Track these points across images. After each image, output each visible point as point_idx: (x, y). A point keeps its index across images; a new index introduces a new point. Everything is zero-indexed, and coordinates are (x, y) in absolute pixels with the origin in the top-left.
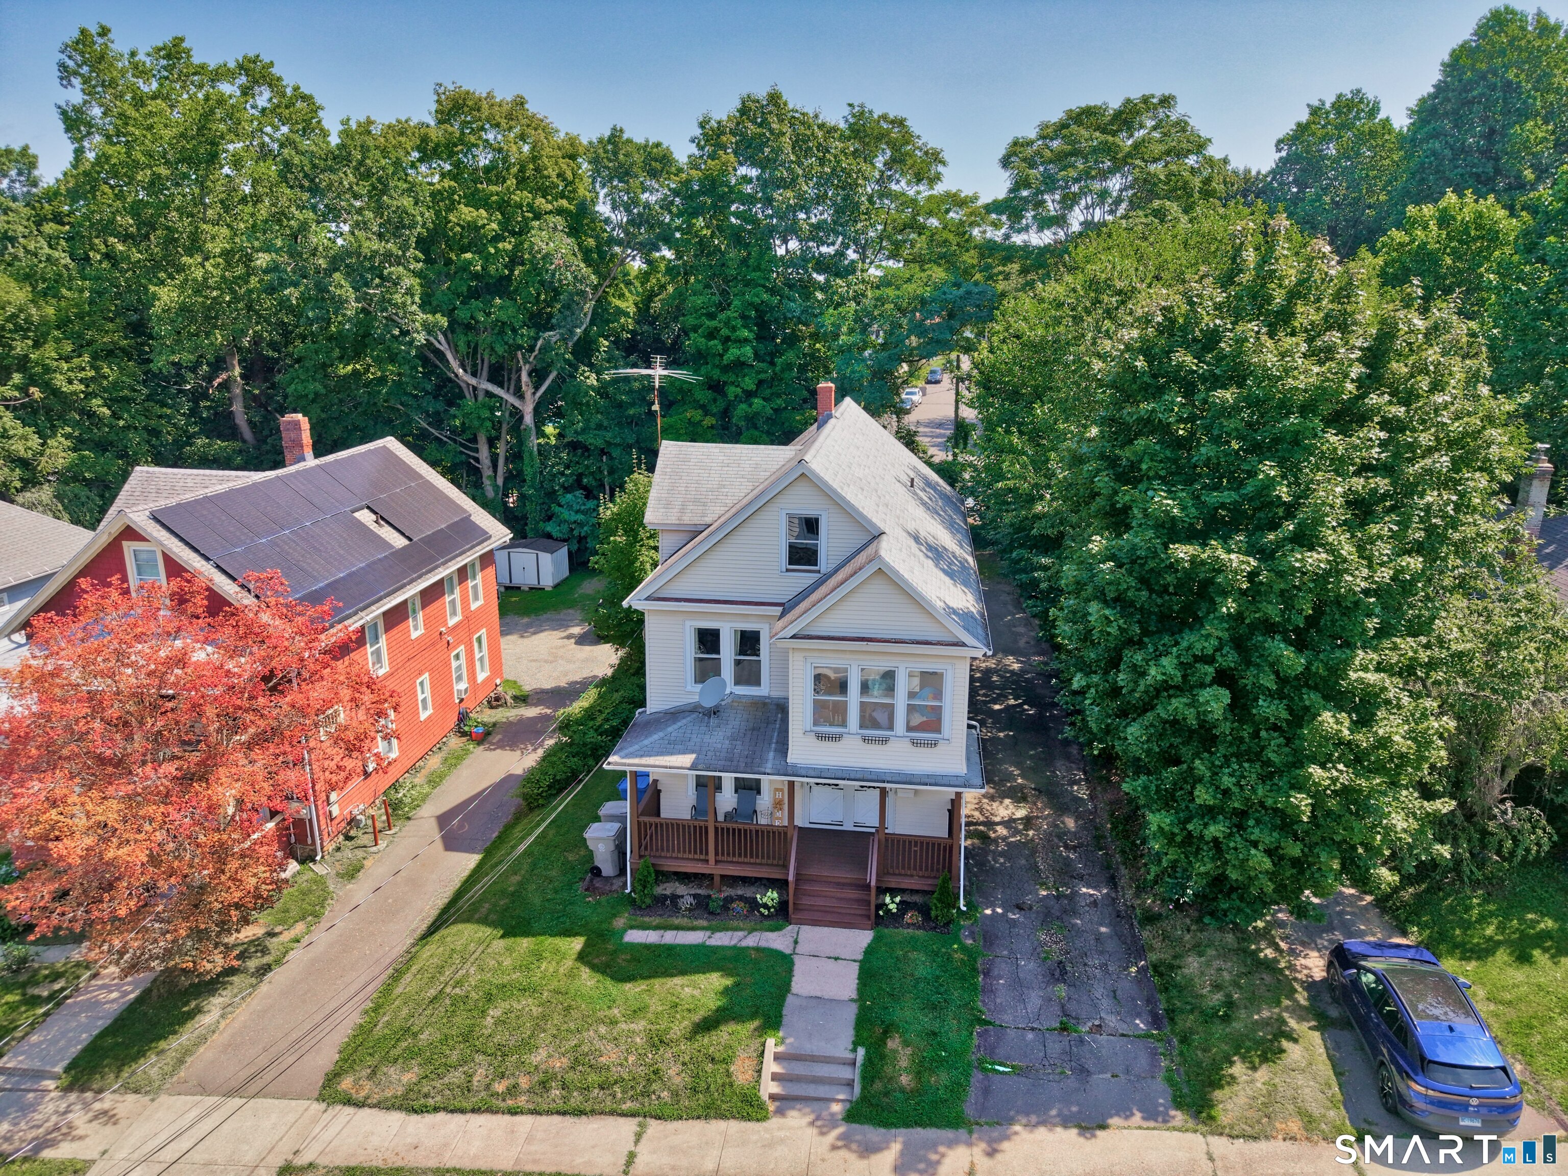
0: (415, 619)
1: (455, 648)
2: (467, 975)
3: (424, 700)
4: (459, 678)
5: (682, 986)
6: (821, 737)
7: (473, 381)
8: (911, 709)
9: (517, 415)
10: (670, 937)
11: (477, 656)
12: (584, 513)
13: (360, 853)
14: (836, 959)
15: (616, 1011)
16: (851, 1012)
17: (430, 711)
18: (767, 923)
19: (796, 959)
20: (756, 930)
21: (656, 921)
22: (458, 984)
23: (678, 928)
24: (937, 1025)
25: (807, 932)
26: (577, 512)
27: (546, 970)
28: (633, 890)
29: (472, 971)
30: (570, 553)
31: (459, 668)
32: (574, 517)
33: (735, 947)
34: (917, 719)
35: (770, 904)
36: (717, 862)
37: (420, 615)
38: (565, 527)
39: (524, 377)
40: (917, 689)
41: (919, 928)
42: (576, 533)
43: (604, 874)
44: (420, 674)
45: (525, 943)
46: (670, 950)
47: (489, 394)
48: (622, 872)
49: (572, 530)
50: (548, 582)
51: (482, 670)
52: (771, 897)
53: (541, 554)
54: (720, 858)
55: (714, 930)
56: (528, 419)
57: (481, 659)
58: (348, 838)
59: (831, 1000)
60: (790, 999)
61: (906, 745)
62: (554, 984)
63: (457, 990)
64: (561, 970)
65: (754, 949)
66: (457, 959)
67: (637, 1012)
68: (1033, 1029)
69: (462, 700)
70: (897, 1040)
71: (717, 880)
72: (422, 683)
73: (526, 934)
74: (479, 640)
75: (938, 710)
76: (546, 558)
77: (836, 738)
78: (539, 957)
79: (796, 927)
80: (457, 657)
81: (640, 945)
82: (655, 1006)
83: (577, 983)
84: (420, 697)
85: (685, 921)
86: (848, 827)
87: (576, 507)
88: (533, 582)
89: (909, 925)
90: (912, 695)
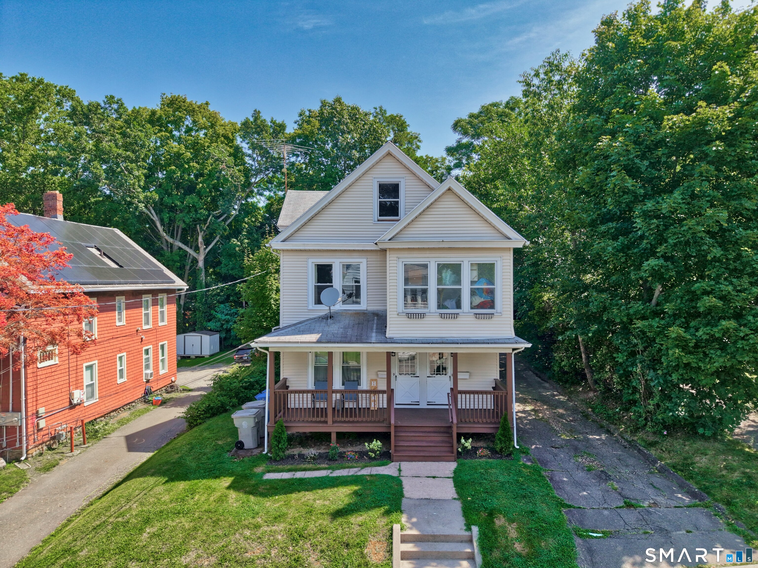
0: (120, 314)
1: (146, 344)
2: (130, 508)
3: (121, 371)
4: (147, 367)
5: (314, 500)
6: (410, 316)
7: (170, 240)
8: (473, 293)
9: (195, 261)
10: (299, 475)
11: (161, 358)
12: (231, 315)
13: (57, 457)
14: (434, 477)
15: (259, 520)
16: (458, 505)
17: (125, 379)
18: (374, 462)
19: (402, 479)
20: (367, 466)
21: (289, 467)
22: (122, 515)
23: (305, 470)
24: (530, 507)
25: (406, 466)
26: (227, 315)
27: (199, 500)
28: (269, 451)
29: (134, 506)
30: (220, 338)
31: (147, 360)
32: (224, 317)
33: (352, 476)
34: (478, 300)
35: (376, 448)
36: (334, 422)
37: (124, 313)
38: (218, 324)
39: (200, 239)
40: (476, 279)
41: (489, 458)
42: (225, 327)
43: (246, 447)
44: (120, 351)
45: (182, 485)
46: (301, 481)
47: (180, 248)
48: (260, 445)
49: (223, 325)
50: (206, 352)
51: (163, 368)
52: (376, 444)
53: (204, 336)
54: (336, 418)
55: (334, 469)
56: (201, 264)
57: (163, 360)
58: (50, 448)
59: (439, 500)
60: (404, 501)
61: (472, 319)
62: (206, 507)
63: (120, 519)
64: (212, 499)
65: (368, 475)
66: (123, 501)
67: (277, 518)
68: (606, 509)
69: (148, 381)
70: (503, 520)
71: (334, 436)
72: (121, 358)
73: (185, 480)
74: (162, 346)
75: (491, 292)
76: (206, 338)
77: (422, 316)
78: (193, 492)
79: (398, 464)
80: (147, 352)
81: (277, 480)
82: (292, 513)
83: (225, 505)
84: (119, 368)
85: (310, 466)
86: (423, 405)
87: (226, 312)
88: (198, 353)
89: (481, 457)
90: (473, 283)
